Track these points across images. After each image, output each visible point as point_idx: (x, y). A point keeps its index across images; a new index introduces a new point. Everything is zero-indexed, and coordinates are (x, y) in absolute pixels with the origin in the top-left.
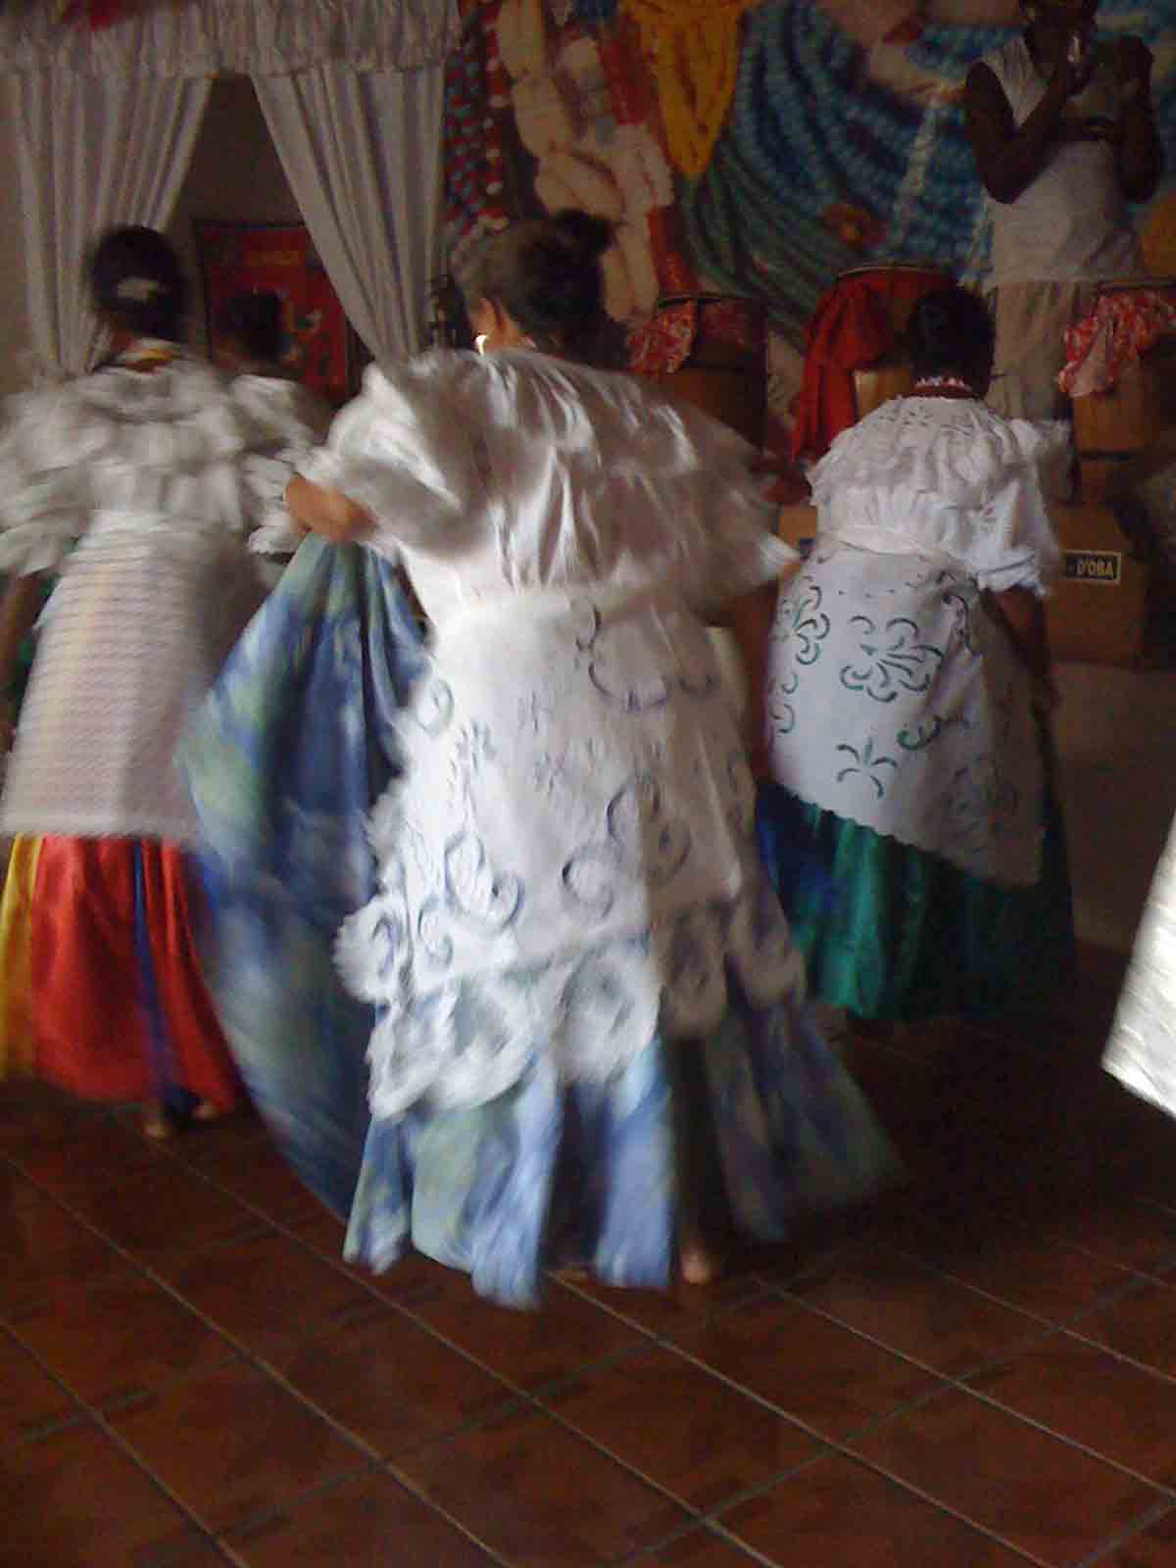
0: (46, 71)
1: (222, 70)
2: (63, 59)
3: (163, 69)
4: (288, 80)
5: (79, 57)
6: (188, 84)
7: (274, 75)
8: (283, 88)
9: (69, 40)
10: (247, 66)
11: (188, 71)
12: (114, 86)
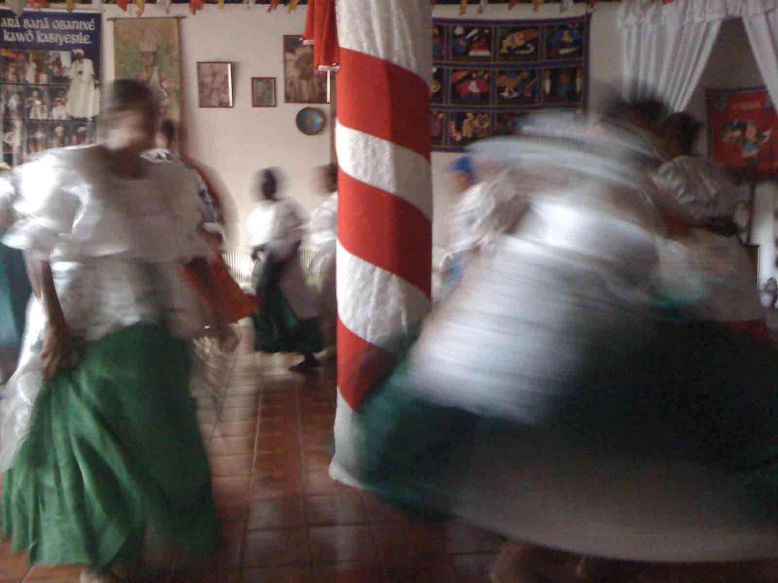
0: (640, 26)
1: (727, 15)
2: (648, 19)
3: (697, 19)
4: (763, 17)
5: (655, 18)
6: (709, 25)
7: (756, 14)
8: (761, 21)
9: (651, 10)
10: (741, 11)
11: (709, 18)
12: (672, 29)
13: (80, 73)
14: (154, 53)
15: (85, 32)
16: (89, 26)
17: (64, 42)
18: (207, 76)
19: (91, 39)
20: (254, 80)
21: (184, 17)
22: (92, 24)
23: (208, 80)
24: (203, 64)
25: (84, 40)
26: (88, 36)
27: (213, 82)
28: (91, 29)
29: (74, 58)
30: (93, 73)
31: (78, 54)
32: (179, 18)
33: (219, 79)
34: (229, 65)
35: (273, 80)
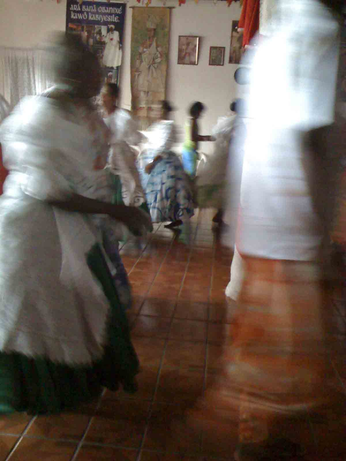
13: (112, 39)
14: (155, 30)
15: (116, 15)
16: (119, 11)
17: (104, 20)
18: (184, 45)
19: (119, 19)
20: (212, 48)
21: (174, 8)
22: (120, 10)
23: (184, 47)
24: (182, 37)
25: (115, 19)
26: (117, 17)
27: (187, 49)
28: (119, 13)
29: (109, 30)
30: (119, 40)
31: (112, 28)
32: (171, 8)
33: (191, 46)
34: (198, 39)
35: (223, 49)
